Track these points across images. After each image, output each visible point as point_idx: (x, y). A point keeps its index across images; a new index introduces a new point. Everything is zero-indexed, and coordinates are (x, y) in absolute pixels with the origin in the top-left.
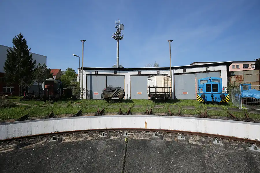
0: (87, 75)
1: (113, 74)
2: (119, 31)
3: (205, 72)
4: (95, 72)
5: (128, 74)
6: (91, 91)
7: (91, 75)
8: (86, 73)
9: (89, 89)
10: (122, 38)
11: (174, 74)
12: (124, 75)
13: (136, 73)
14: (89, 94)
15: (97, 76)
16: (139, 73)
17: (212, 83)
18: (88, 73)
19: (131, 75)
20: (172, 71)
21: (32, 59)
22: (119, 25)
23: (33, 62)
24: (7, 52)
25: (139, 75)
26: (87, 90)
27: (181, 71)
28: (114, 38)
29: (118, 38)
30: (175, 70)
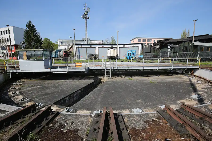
0: (77, 47)
1: (90, 47)
2: (87, 13)
3: (132, 47)
4: (81, 46)
5: (97, 47)
6: (79, 55)
7: (79, 47)
8: (76, 46)
9: (78, 54)
10: (88, 18)
11: (120, 47)
12: (95, 48)
13: (101, 46)
14: (78, 57)
15: (82, 48)
16: (103, 46)
17: (130, 53)
18: (78, 46)
19: (99, 48)
20: (118, 46)
21: (40, 37)
22: (87, 9)
23: (40, 38)
24: (25, 33)
25: (103, 47)
26: (77, 55)
27: (122, 46)
28: (83, 18)
29: (86, 18)
30: (120, 45)
